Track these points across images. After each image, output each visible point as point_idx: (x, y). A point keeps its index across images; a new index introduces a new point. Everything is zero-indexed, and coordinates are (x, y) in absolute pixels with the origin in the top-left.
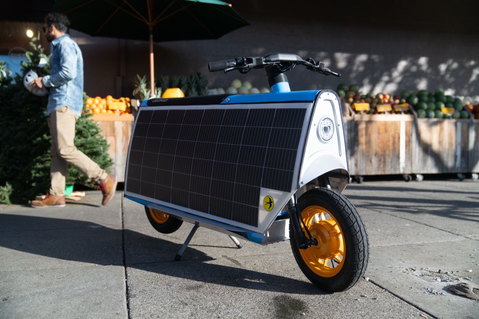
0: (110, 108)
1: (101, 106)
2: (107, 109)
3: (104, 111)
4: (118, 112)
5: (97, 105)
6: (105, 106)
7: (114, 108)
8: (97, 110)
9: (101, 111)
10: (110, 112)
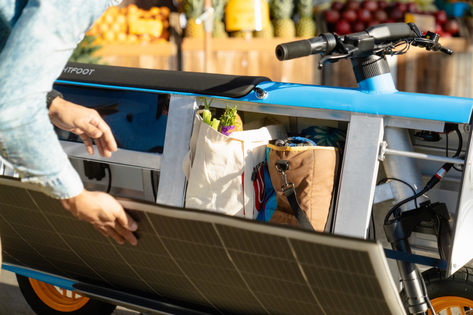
0: (133, 29)
1: (116, 27)
2: (128, 32)
3: (122, 37)
4: (146, 38)
5: (110, 26)
6: (124, 28)
7: (140, 31)
8: (110, 36)
9: (116, 37)
10: (133, 38)
